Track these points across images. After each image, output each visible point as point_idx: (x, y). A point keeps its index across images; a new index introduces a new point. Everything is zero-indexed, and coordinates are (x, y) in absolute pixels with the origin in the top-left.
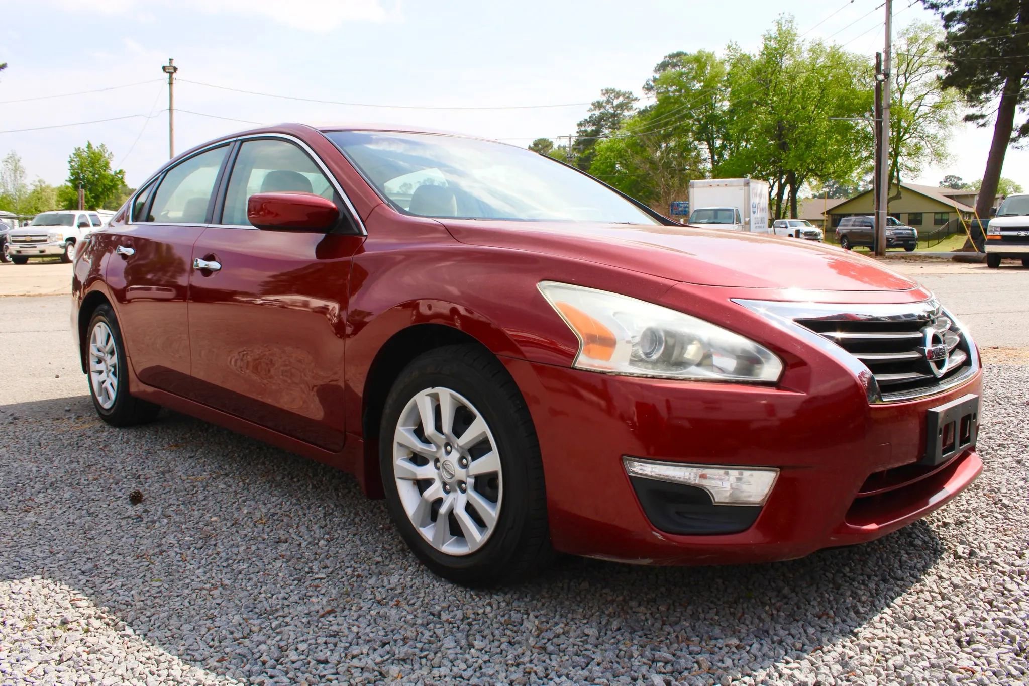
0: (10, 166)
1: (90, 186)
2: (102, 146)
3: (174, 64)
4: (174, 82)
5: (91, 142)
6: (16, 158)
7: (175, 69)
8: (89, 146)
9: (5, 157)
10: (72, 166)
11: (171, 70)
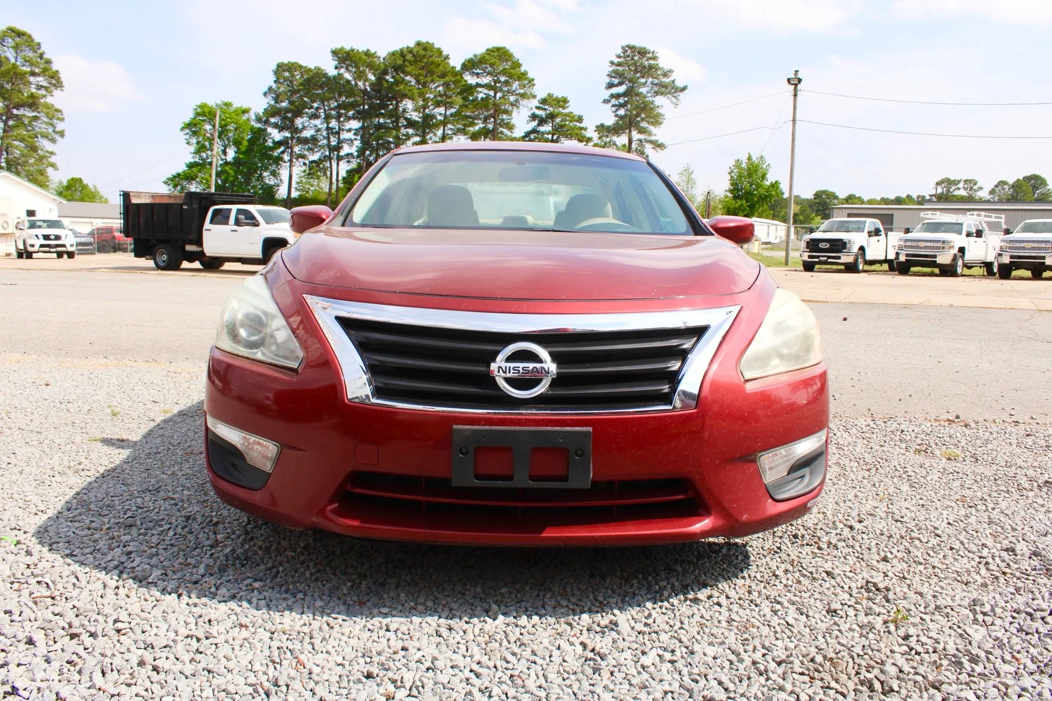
0: (684, 178)
1: (748, 195)
2: (762, 157)
3: (800, 76)
4: (799, 93)
5: (751, 154)
6: (690, 170)
7: (800, 80)
8: (749, 158)
9: (681, 169)
10: (731, 177)
11: (795, 82)
